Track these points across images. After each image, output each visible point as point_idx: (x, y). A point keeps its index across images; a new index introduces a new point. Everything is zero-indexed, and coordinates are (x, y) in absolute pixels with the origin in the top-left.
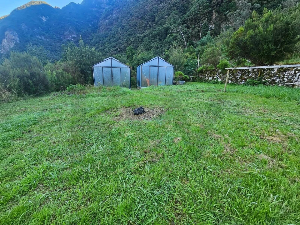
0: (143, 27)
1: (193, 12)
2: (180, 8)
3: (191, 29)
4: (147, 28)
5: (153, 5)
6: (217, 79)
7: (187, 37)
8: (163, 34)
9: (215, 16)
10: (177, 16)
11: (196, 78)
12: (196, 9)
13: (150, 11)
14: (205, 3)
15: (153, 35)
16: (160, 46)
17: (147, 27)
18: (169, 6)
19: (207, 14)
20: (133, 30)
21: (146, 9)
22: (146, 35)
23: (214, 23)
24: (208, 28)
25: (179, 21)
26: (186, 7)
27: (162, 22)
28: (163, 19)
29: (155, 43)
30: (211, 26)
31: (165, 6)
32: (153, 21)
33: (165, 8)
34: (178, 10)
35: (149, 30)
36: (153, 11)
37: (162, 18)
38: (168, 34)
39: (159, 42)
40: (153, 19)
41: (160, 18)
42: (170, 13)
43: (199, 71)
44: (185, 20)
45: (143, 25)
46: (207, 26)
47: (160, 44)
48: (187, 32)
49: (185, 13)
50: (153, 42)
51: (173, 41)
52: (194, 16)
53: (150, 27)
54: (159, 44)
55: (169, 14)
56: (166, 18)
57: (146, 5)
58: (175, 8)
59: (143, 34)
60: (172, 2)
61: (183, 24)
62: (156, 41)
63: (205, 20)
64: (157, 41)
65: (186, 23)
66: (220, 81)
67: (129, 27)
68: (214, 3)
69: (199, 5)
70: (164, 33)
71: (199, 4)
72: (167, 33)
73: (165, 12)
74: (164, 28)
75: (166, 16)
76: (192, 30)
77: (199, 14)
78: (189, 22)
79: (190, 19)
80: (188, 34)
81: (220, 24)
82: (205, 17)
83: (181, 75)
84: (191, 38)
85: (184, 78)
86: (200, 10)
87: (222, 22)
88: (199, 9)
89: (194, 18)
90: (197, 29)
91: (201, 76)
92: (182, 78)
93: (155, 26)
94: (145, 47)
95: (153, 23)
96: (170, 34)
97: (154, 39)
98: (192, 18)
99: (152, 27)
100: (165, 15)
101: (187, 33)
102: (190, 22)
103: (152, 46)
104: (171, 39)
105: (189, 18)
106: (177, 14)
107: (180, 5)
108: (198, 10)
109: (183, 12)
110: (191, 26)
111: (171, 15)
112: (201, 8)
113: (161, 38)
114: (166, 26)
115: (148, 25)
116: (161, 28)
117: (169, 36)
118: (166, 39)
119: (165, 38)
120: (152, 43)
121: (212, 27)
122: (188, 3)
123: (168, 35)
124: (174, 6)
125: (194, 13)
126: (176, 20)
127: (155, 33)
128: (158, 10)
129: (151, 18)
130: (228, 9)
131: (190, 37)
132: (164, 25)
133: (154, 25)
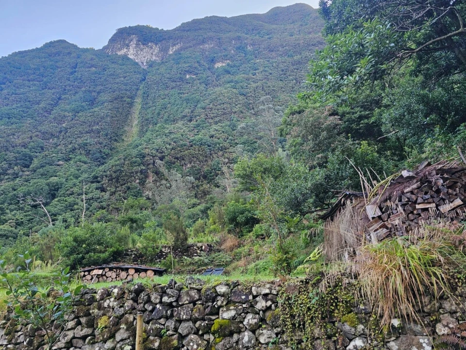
1: (113, 166)
2: (94, 154)
3: (108, 193)
4: (6, 177)
5: (31, 138)
9: (152, 178)
10: (86, 166)
12: (118, 162)
13: (23, 146)
14: (135, 157)
15: (15, 194)
16: (29, 220)
17: (7, 174)
18: (70, 146)
19: (139, 174)
21: (13, 140)
25: (86, 175)
26: (106, 155)
27: (48, 172)
28: (51, 165)
29: (18, 212)
30: (147, 193)
31: (60, 145)
32: (28, 166)
33: (62, 147)
34: (90, 156)
35: (12, 183)
36: (30, 147)
37: (48, 164)
39: (28, 212)
40: (27, 163)
41: (46, 163)
42: (71, 158)
44: (96, 177)
47: (30, 215)
50: (11, 211)
52: (115, 172)
53: (16, 176)
54: (26, 216)
55: (68, 160)
56: (58, 165)
57: (14, 135)
58: (83, 152)
60: (76, 141)
61: (92, 182)
63: (135, 182)
64: (26, 209)
65: (99, 182)
68: (148, 160)
69: (124, 157)
72: (55, 195)
73: (60, 154)
74: (48, 185)
75: (61, 162)
76: (111, 195)
77: (123, 171)
78: (105, 181)
79: (106, 176)
80: (101, 202)
82: (135, 177)
86: (125, 166)
88: (124, 164)
89: (114, 175)
90: (120, 195)
93: (28, 175)
95: (25, 169)
96: (61, 196)
98: (111, 176)
99: (21, 176)
100: (59, 160)
101: (99, 200)
102: (107, 181)
105: (105, 174)
106: (85, 163)
107: (94, 149)
108: (122, 165)
109: (99, 161)
110: (108, 188)
111: (72, 162)
112: (126, 162)
114: (54, 181)
115: (9, 172)
116: (43, 182)
117: (58, 201)
120: (8, 211)
122: (111, 150)
123: (56, 199)
124: (80, 148)
125: (114, 168)
128: (42, 148)
129: (22, 159)
132: (52, 177)
133: (27, 173)
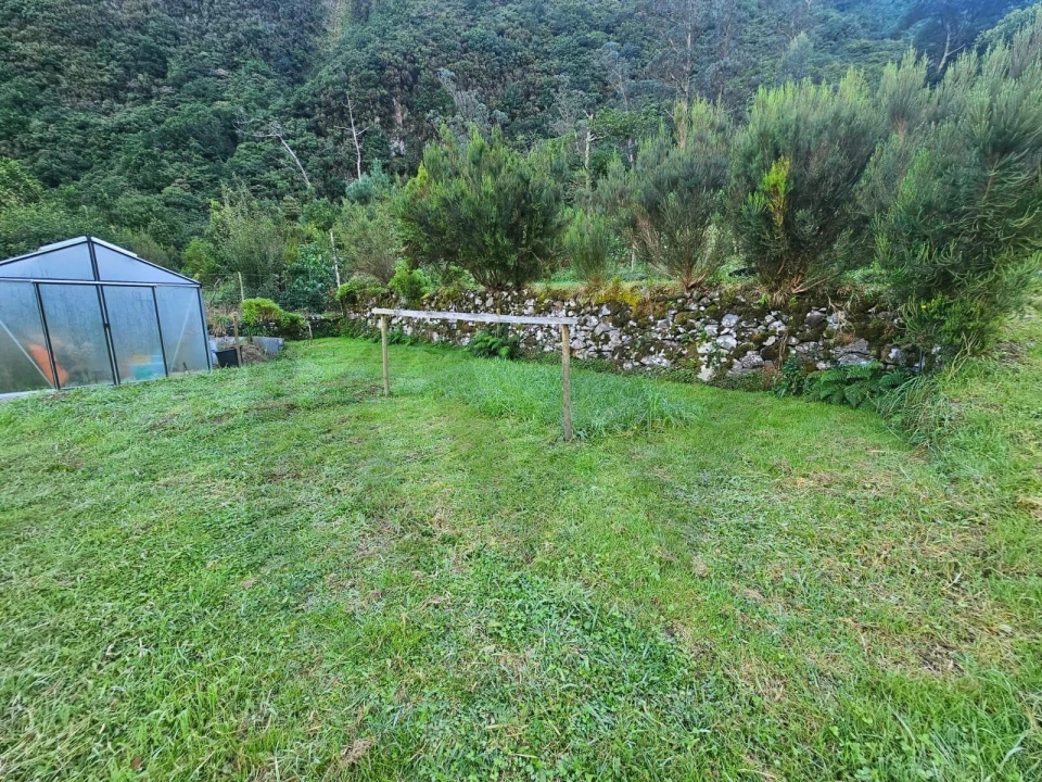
0: (103, 84)
1: (327, 84)
2: (278, 57)
3: (330, 140)
4: (130, 95)
6: (401, 328)
7: (323, 166)
8: (217, 135)
9: (402, 115)
10: (270, 82)
11: (336, 321)
12: (336, 77)
13: (136, 28)
14: (365, 67)
15: (164, 131)
16: (211, 181)
17: (129, 89)
18: (229, 36)
19: (378, 105)
20: (42, 88)
21: (111, 11)
22: (129, 124)
23: (403, 138)
24: (388, 149)
25: (281, 101)
26: (301, 62)
27: (205, 89)
28: (206, 76)
29: (184, 165)
30: (396, 143)
31: (207, 31)
32: (162, 75)
33: (213, 37)
34: (272, 62)
35: (144, 108)
36: (150, 31)
37: (200, 72)
38: (242, 142)
39: (201, 165)
40: (158, 67)
41: (194, 70)
42: (238, 63)
43: (341, 297)
44: (303, 106)
45: (106, 79)
46: (383, 142)
47: (208, 171)
48: (317, 148)
49: (301, 81)
50: (171, 161)
51: (269, 171)
52: (334, 98)
53: (147, 94)
54: (202, 172)
55: (234, 67)
56: (219, 77)
58: (257, 52)
59: (107, 115)
60: (237, 25)
61: (296, 116)
62: (187, 159)
63: (373, 120)
64: (194, 160)
65: (307, 116)
66: (409, 333)
67: (10, 64)
68: (390, 75)
69: (344, 67)
70: (223, 134)
71: (343, 64)
72: (235, 136)
73: (215, 53)
74: (216, 114)
75: (221, 71)
76: (335, 144)
78: (319, 114)
79: (320, 105)
80: (323, 155)
81: (421, 145)
82: (372, 111)
83: (269, 310)
84: (334, 169)
85: (285, 325)
86: (351, 86)
87: (425, 140)
88: (348, 82)
89: (334, 104)
90: (350, 143)
91: (353, 316)
92: (276, 325)
93: (170, 94)
94: (127, 173)
95: (160, 81)
96: (247, 140)
97: (174, 149)
98: (328, 104)
99: (158, 95)
100: (217, 67)
101: (318, 152)
102: (323, 115)
103: (167, 177)
104: (259, 161)
105: (316, 99)
106: (267, 75)
107: (275, 45)
108: (345, 83)
109: (291, 75)
110: (329, 130)
111: (242, 72)
112: (352, 78)
113: (208, 150)
114: (225, 109)
115: (131, 84)
116: (206, 110)
117: (247, 148)
118: (235, 159)
119: (227, 154)
120: (164, 162)
121: (398, 148)
122: (306, 51)
123: (243, 146)
124: (249, 41)
125: (330, 88)
126: (269, 96)
127: (173, 122)
129: (144, 59)
130: (433, 106)
131: (331, 168)
132: (215, 100)
133: (167, 89)
